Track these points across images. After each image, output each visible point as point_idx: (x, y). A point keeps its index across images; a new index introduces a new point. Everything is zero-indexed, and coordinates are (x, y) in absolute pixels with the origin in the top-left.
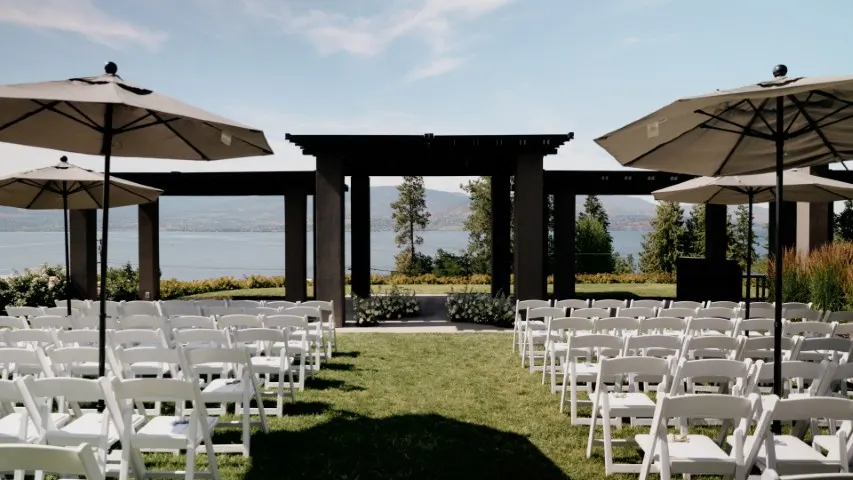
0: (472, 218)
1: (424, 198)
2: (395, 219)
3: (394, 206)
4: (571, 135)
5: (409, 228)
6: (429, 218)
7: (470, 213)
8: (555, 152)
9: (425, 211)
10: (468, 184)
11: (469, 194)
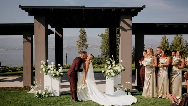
0: (102, 45)
1: (87, 39)
2: (77, 46)
3: (77, 42)
4: (144, 7)
5: (82, 49)
6: (88, 46)
7: (102, 44)
8: (137, 15)
9: (87, 43)
10: (101, 34)
11: (101, 38)
